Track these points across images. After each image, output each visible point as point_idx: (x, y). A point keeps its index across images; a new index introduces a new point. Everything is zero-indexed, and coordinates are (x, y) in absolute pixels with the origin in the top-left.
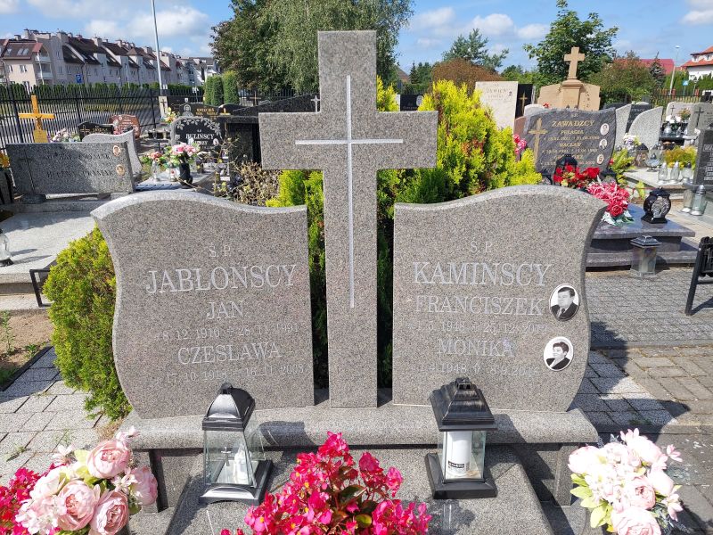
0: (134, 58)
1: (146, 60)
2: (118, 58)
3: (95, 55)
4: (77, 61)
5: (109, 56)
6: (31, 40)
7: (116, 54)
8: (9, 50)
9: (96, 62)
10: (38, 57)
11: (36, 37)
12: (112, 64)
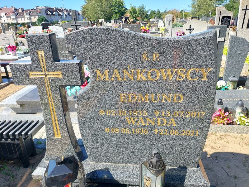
0: (66, 13)
1: (69, 13)
2: (61, 13)
3: (54, 13)
4: (49, 15)
5: (58, 13)
6: (37, 9)
7: (60, 12)
8: (31, 12)
9: (55, 15)
10: (39, 14)
11: (38, 8)
12: (59, 15)
